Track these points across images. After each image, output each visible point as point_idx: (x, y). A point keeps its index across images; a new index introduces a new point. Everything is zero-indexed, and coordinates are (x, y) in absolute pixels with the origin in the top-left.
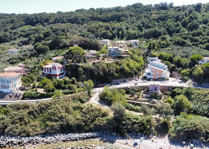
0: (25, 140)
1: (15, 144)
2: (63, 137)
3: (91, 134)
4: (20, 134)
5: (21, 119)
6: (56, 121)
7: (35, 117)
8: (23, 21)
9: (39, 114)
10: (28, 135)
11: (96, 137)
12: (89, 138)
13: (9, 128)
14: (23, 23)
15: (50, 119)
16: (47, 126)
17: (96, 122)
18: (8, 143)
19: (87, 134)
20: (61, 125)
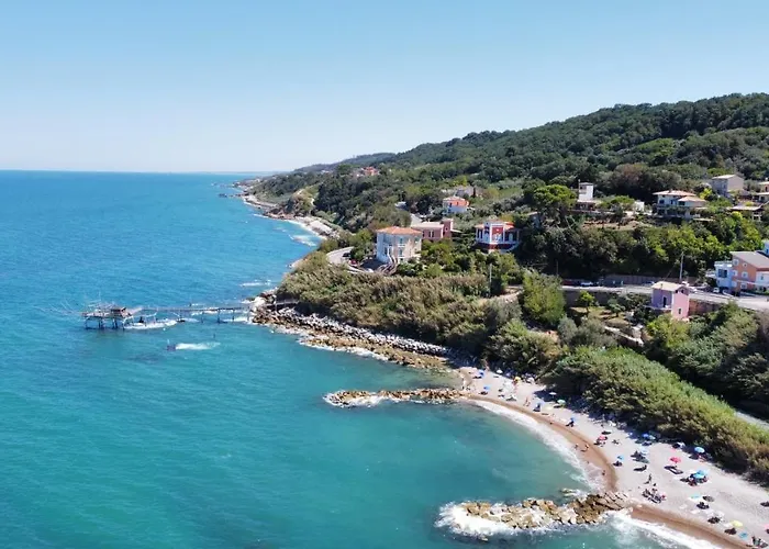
0: (348, 329)
1: (333, 332)
2: (396, 340)
3: (438, 348)
4: (347, 318)
5: (357, 298)
6: (400, 312)
7: (379, 301)
8: (655, 125)
9: (385, 296)
10: (354, 324)
11: (444, 355)
12: (433, 355)
13: (337, 305)
14: (653, 131)
15: (393, 308)
16: (385, 316)
17: (455, 329)
18: (326, 327)
19: (432, 346)
20: (403, 320)
